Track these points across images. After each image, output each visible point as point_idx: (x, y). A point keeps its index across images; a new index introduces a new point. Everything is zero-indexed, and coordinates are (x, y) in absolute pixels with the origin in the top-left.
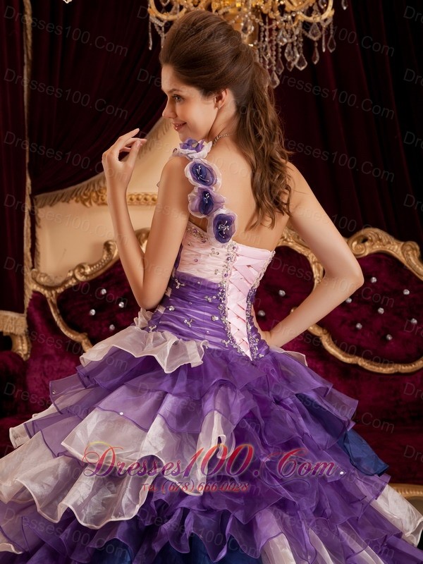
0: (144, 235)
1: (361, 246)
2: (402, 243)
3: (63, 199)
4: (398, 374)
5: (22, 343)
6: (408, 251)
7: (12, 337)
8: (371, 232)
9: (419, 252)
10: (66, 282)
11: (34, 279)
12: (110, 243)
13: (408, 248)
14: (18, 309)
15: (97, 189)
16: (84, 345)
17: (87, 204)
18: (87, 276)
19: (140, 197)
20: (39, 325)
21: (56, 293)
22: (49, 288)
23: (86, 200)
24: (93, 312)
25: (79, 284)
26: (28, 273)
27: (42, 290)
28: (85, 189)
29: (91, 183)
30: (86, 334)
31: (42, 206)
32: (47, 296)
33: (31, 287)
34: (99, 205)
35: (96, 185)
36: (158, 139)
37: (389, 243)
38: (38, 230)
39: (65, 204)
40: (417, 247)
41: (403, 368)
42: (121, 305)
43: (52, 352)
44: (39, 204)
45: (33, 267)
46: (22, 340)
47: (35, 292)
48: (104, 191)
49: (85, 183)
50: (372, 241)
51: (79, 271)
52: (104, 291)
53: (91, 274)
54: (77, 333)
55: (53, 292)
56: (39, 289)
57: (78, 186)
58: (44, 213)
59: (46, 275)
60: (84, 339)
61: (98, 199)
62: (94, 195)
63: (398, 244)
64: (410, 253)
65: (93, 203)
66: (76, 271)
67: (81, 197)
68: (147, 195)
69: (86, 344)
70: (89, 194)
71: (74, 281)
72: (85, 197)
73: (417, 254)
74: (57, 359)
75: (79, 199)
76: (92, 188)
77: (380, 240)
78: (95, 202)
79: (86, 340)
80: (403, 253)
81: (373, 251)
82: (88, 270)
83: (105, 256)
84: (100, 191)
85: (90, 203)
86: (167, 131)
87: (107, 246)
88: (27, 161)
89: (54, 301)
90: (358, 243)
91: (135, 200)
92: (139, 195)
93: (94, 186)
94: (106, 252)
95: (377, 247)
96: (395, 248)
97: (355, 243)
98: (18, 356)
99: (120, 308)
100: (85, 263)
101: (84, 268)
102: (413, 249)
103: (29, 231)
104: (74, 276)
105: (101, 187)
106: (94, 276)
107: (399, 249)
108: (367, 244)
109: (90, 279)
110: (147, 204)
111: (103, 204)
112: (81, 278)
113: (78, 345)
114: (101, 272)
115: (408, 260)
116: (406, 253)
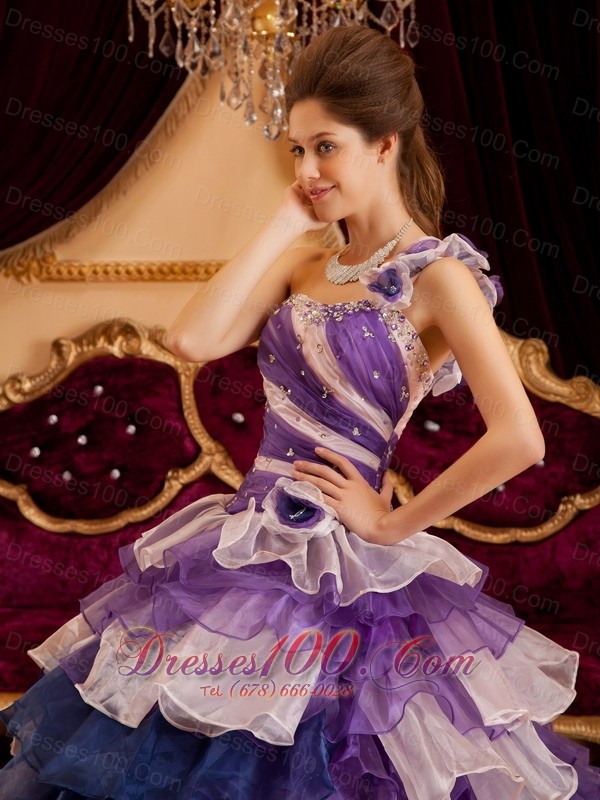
0: (116, 329)
2: (521, 342)
4: (516, 544)
6: (528, 356)
9: (547, 356)
12: (63, 342)
13: (531, 350)
15: (39, 255)
16: (21, 503)
17: (24, 279)
18: (24, 394)
19: (109, 269)
23: (22, 273)
24: (36, 452)
25: (12, 407)
28: (20, 254)
29: (29, 246)
30: (25, 486)
34: (42, 281)
35: (38, 250)
36: (137, 177)
40: (545, 348)
41: (524, 534)
42: (82, 440)
48: (50, 260)
49: (20, 246)
51: (13, 386)
52: (54, 419)
53: (32, 392)
54: (10, 485)
57: (9, 250)
60: (21, 494)
61: (41, 272)
62: (35, 265)
63: (515, 343)
64: (532, 358)
65: (33, 279)
66: (8, 386)
67: (14, 270)
68: (118, 265)
69: (26, 503)
70: (26, 264)
71: (5, 402)
72: (19, 269)
73: (544, 358)
75: (10, 272)
76: (31, 255)
78: (37, 277)
79: (25, 497)
80: (520, 359)
82: (27, 386)
83: (54, 363)
84: (44, 259)
85: (29, 278)
86: (151, 163)
87: (57, 346)
91: (101, 274)
92: (107, 265)
93: (35, 251)
94: (55, 357)
99: (81, 446)
100: (22, 374)
101: (20, 382)
102: (537, 351)
104: (4, 395)
105: (45, 252)
106: (37, 395)
107: (516, 352)
109: (28, 399)
110: (120, 280)
111: (50, 279)
112: (16, 398)
113: (13, 504)
114: (49, 388)
115: (527, 371)
116: (525, 359)
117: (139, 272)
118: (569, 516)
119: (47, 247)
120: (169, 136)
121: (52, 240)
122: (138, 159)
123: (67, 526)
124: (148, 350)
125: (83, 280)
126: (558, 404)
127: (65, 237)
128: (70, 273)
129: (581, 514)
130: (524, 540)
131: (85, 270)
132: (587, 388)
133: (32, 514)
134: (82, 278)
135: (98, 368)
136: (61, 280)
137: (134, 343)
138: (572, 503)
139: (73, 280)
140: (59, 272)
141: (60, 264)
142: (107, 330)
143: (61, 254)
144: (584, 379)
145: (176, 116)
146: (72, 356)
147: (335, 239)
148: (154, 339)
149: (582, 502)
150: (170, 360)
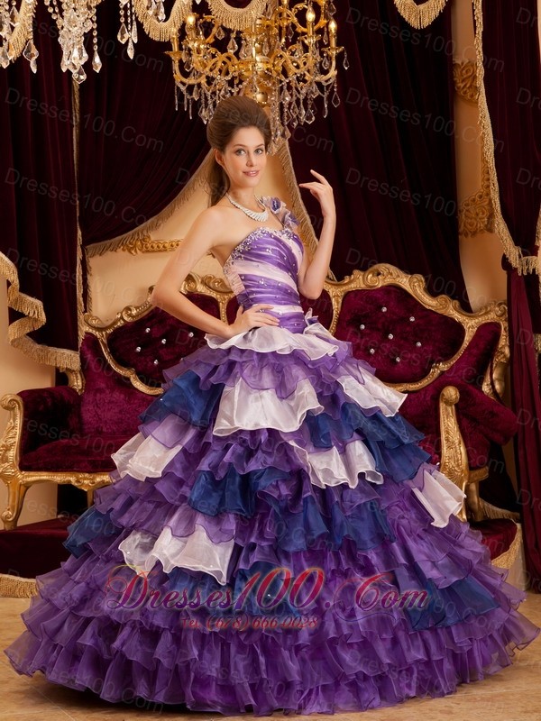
1: (375, 279)
2: (410, 276)
3: (111, 248)
4: (407, 391)
5: (77, 379)
6: (414, 283)
7: (68, 374)
8: (383, 267)
10: (115, 323)
11: (86, 322)
13: (415, 280)
14: (72, 346)
15: (141, 238)
16: (132, 379)
17: (133, 252)
18: (133, 317)
20: (92, 363)
21: (107, 333)
22: (100, 329)
23: (132, 248)
24: (139, 349)
25: (126, 325)
26: (81, 317)
27: (93, 332)
28: (130, 237)
29: (135, 232)
30: (134, 370)
31: (92, 256)
32: (99, 336)
33: (84, 329)
34: (143, 252)
35: (140, 234)
37: (398, 276)
38: (88, 277)
39: (113, 252)
40: (422, 279)
42: (164, 341)
43: (103, 385)
44: (90, 254)
45: (86, 311)
46: (77, 377)
47: (86, 333)
48: (147, 240)
49: (131, 233)
50: (384, 275)
51: (127, 313)
52: (148, 330)
53: (137, 315)
54: (126, 369)
55: (104, 333)
56: (90, 331)
57: (125, 235)
58: (94, 262)
59: (97, 318)
60: (132, 374)
61: (142, 247)
62: (139, 243)
63: (406, 277)
64: (416, 284)
65: (138, 251)
66: (124, 313)
67: (127, 247)
69: (135, 379)
70: (134, 243)
71: (122, 322)
72: (130, 246)
73: (423, 285)
74: (107, 392)
75: (125, 248)
76: (137, 237)
77: (391, 274)
78: (140, 250)
79: (134, 375)
80: (410, 285)
81: (385, 284)
82: (134, 312)
84: (144, 240)
85: (136, 251)
88: (78, 215)
89: (105, 341)
90: (373, 275)
91: (175, 246)
92: (178, 241)
93: (138, 235)
95: (389, 281)
96: (404, 281)
97: (370, 276)
98: (75, 390)
99: (163, 345)
100: (131, 306)
101: (130, 310)
102: (419, 281)
103: (81, 278)
104: (122, 318)
105: (144, 236)
106: (140, 317)
107: (407, 281)
108: (380, 277)
109: (135, 319)
111: (148, 251)
112: (128, 319)
113: (128, 380)
114: (146, 313)
115: (415, 291)
116: (413, 285)
118: (436, 375)
119: (145, 232)
121: (148, 229)
122: (195, 180)
124: (201, 289)
125: (165, 251)
126: (430, 310)
127: (155, 227)
128: (158, 247)
129: (442, 372)
130: (411, 390)
131: (166, 245)
132: (446, 301)
133: (138, 385)
134: (165, 249)
136: (153, 251)
137: (192, 285)
138: (438, 368)
139: (160, 251)
140: (152, 247)
141: (153, 242)
143: (153, 236)
144: (444, 296)
147: (305, 220)
148: (205, 282)
149: (443, 367)
150: (214, 295)
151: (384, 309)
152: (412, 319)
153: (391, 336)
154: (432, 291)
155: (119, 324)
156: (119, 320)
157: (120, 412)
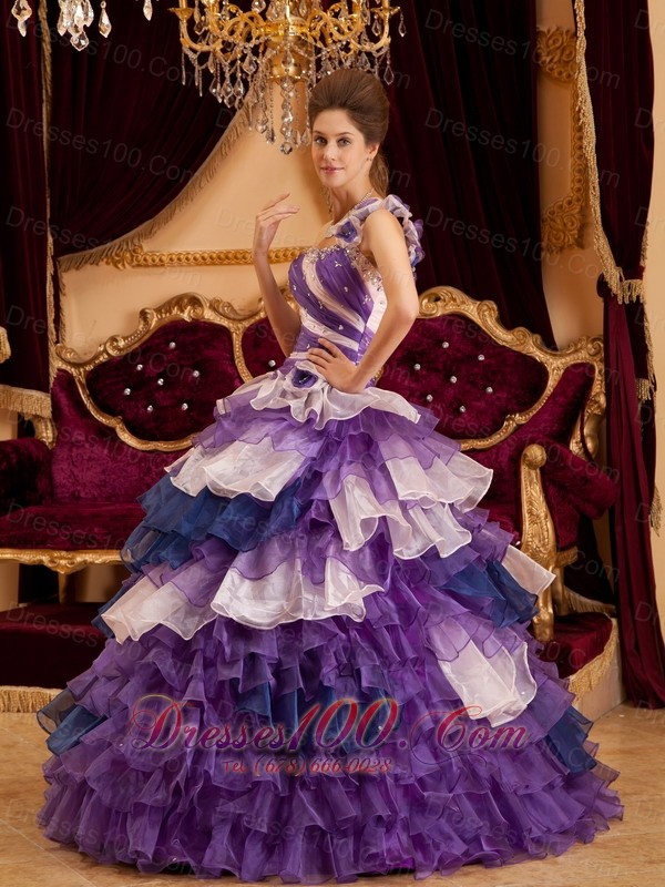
0: (186, 301)
1: (432, 305)
2: (478, 303)
3: (92, 261)
5: (47, 429)
6: (484, 312)
7: (35, 423)
8: (444, 291)
9: (497, 313)
10: (96, 357)
11: (59, 355)
12: (148, 311)
13: (485, 308)
14: (42, 386)
15: (131, 248)
16: (118, 430)
17: (120, 266)
18: (120, 350)
19: (182, 257)
20: (66, 409)
21: (85, 371)
22: (76, 365)
23: (119, 261)
24: (128, 391)
25: (111, 360)
26: (52, 349)
27: (68, 368)
28: (116, 248)
29: (123, 241)
30: (121, 418)
31: (67, 270)
32: (75, 374)
33: (56, 365)
34: (133, 267)
35: (130, 244)
37: (463, 303)
38: (62, 298)
39: (94, 266)
40: (495, 306)
41: (479, 443)
42: (161, 382)
43: (82, 438)
44: (63, 267)
45: (57, 342)
46: (46, 426)
47: (59, 370)
48: (139, 251)
49: (117, 241)
50: (444, 300)
51: (112, 344)
52: (140, 367)
53: (125, 348)
54: (110, 417)
55: (82, 370)
56: (64, 367)
57: (109, 245)
58: (68, 278)
59: (73, 350)
60: (119, 423)
61: (132, 260)
62: (128, 255)
63: (474, 303)
64: (486, 314)
65: (127, 265)
66: (108, 344)
67: (113, 259)
68: (188, 254)
69: (122, 429)
70: (121, 254)
71: (106, 356)
72: (117, 258)
73: (495, 314)
74: (87, 446)
75: (109, 261)
76: (125, 247)
77: (454, 300)
78: (129, 264)
79: (121, 425)
80: (479, 314)
81: (446, 312)
82: (122, 344)
83: (141, 326)
84: (134, 251)
85: (123, 265)
87: (143, 314)
88: (48, 216)
89: (83, 381)
90: (429, 301)
91: (175, 260)
92: (180, 254)
93: (127, 244)
94: (142, 322)
95: (451, 308)
96: (471, 309)
97: (425, 301)
98: (43, 443)
99: (160, 386)
100: (118, 335)
101: (117, 341)
102: (490, 309)
103: (52, 298)
104: (105, 351)
105: (135, 245)
106: (130, 350)
107: (475, 309)
108: (439, 303)
109: (124, 353)
110: (189, 265)
111: (139, 266)
112: (114, 353)
113: (112, 430)
114: (136, 346)
115: (485, 322)
116: (483, 314)
117: (203, 258)
118: (511, 429)
119: (136, 241)
120: (224, 156)
121: (140, 236)
122: (202, 175)
123: (151, 446)
124: (209, 315)
125: (163, 265)
126: (504, 346)
127: (149, 234)
128: (153, 260)
129: (519, 427)
130: (478, 448)
131: (164, 258)
132: (524, 336)
133: (126, 437)
134: (162, 264)
135: (173, 329)
136: (147, 266)
137: (199, 311)
138: (513, 420)
139: (156, 266)
140: (145, 260)
141: (146, 254)
142: (179, 301)
143: (147, 246)
144: (522, 329)
145: (229, 141)
146: (154, 323)
148: (213, 308)
149: (520, 419)
150: (225, 323)
151: (446, 345)
152: (481, 358)
153: (454, 380)
154: (507, 322)
155: (101, 359)
156: (101, 353)
157: (103, 472)
